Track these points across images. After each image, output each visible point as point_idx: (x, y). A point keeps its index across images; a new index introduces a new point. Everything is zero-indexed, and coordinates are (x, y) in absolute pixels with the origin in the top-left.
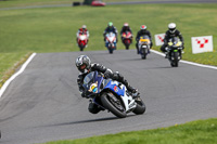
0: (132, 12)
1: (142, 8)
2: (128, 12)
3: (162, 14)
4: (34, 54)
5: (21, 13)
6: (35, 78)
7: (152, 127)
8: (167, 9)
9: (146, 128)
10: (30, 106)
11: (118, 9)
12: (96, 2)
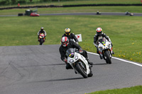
0: (57, 20)
1: (63, 18)
2: (54, 20)
3: (76, 22)
8: (79, 19)
11: (47, 18)
12: (33, 14)
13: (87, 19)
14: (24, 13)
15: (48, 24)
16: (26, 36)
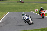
0: (30, 4)
1: (32, 3)
2: (29, 4)
3: (36, 5)
4: (8, 12)
5: (6, 3)
6: (9, 18)
7: (34, 29)
8: (37, 4)
9: (33, 29)
10: (7, 23)
11: (27, 3)
12: (22, 2)
13: (40, 4)
14: (19, 1)
15: (27, 5)
16: (19, 9)
